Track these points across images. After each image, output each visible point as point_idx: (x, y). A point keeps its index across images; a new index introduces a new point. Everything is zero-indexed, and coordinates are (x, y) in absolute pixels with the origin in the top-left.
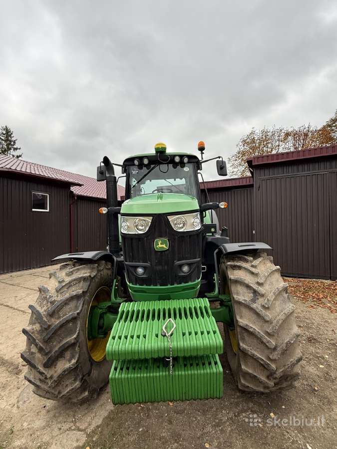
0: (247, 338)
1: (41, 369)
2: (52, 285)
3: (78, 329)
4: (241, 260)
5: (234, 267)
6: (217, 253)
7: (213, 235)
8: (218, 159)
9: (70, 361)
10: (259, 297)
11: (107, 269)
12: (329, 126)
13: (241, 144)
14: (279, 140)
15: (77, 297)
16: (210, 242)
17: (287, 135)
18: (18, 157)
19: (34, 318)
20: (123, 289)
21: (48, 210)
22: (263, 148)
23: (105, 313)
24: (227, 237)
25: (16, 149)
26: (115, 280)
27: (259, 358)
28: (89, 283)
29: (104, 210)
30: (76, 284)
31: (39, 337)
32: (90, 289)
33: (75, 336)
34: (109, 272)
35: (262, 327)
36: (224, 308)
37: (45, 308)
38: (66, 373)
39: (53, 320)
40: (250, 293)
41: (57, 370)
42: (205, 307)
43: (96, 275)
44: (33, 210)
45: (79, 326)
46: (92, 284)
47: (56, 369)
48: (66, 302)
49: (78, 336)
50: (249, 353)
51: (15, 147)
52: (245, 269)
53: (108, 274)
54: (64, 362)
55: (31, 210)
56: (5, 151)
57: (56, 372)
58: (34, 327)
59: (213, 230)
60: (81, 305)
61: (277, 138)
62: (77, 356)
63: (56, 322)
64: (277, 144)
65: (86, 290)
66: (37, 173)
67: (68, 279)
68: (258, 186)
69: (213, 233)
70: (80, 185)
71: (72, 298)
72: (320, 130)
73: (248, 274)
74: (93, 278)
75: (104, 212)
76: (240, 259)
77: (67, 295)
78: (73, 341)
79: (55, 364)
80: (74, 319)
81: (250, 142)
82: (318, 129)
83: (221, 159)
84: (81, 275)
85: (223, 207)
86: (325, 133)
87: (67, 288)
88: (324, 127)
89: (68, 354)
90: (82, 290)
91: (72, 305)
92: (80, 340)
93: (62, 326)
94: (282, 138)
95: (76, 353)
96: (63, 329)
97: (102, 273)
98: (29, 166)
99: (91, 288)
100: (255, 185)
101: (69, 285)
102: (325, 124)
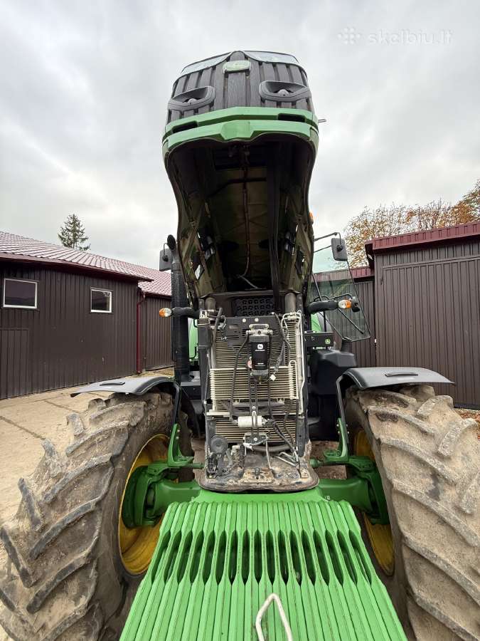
0: (427, 578)
1: (24, 613)
2: (64, 439)
3: (96, 533)
4: (393, 402)
5: (383, 417)
6: (341, 383)
7: (327, 350)
8: (333, 237)
9: (76, 600)
10: (446, 487)
11: (164, 406)
12: (467, 201)
13: (349, 227)
14: (399, 221)
15: (101, 468)
16: (325, 361)
17: (411, 214)
18: (86, 248)
19: (23, 506)
20: (191, 431)
21: (110, 312)
22: (379, 231)
23: (158, 482)
24: (351, 352)
25: (83, 240)
26: (175, 426)
27: (460, 629)
28: (126, 438)
29: (166, 312)
30: (104, 440)
31: (26, 548)
32: (126, 449)
33: (87, 551)
34: (168, 411)
35: (460, 556)
36: (360, 482)
37: (44, 488)
38: (68, 626)
39: (53, 513)
40: (424, 476)
41: (54, 616)
42: (350, 533)
43: (142, 420)
44: (93, 311)
45: (97, 528)
46: (134, 437)
47: (51, 615)
48: (79, 480)
49: (94, 549)
50: (436, 615)
51: (84, 237)
52: (406, 421)
53: (165, 415)
54: (66, 601)
55: (90, 310)
56: (71, 243)
57: (51, 619)
58: (21, 524)
59: (328, 342)
60: (107, 483)
61: (397, 219)
62: (92, 588)
63: (58, 519)
64: (397, 226)
65: (119, 452)
66: (108, 268)
67: (92, 430)
68: (380, 278)
69: (327, 346)
70: (150, 281)
71: (90, 471)
72: (455, 207)
73: (414, 434)
74: (134, 427)
75: (167, 315)
76: (392, 400)
77: (83, 465)
78: (82, 563)
79: (49, 603)
80: (89, 515)
81: (362, 225)
82: (453, 205)
83: (338, 237)
84: (113, 425)
85: (344, 307)
86: (462, 209)
87: (87, 450)
88: (461, 202)
89: (73, 586)
90: (110, 454)
91: (90, 483)
92: (100, 554)
93: (67, 528)
94: (404, 218)
95: (90, 582)
96: (69, 535)
97: (154, 414)
98: (99, 261)
99: (131, 447)
100: (376, 277)
101: (91, 443)
102: (462, 199)
